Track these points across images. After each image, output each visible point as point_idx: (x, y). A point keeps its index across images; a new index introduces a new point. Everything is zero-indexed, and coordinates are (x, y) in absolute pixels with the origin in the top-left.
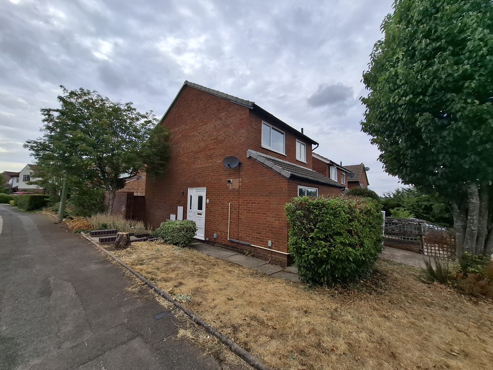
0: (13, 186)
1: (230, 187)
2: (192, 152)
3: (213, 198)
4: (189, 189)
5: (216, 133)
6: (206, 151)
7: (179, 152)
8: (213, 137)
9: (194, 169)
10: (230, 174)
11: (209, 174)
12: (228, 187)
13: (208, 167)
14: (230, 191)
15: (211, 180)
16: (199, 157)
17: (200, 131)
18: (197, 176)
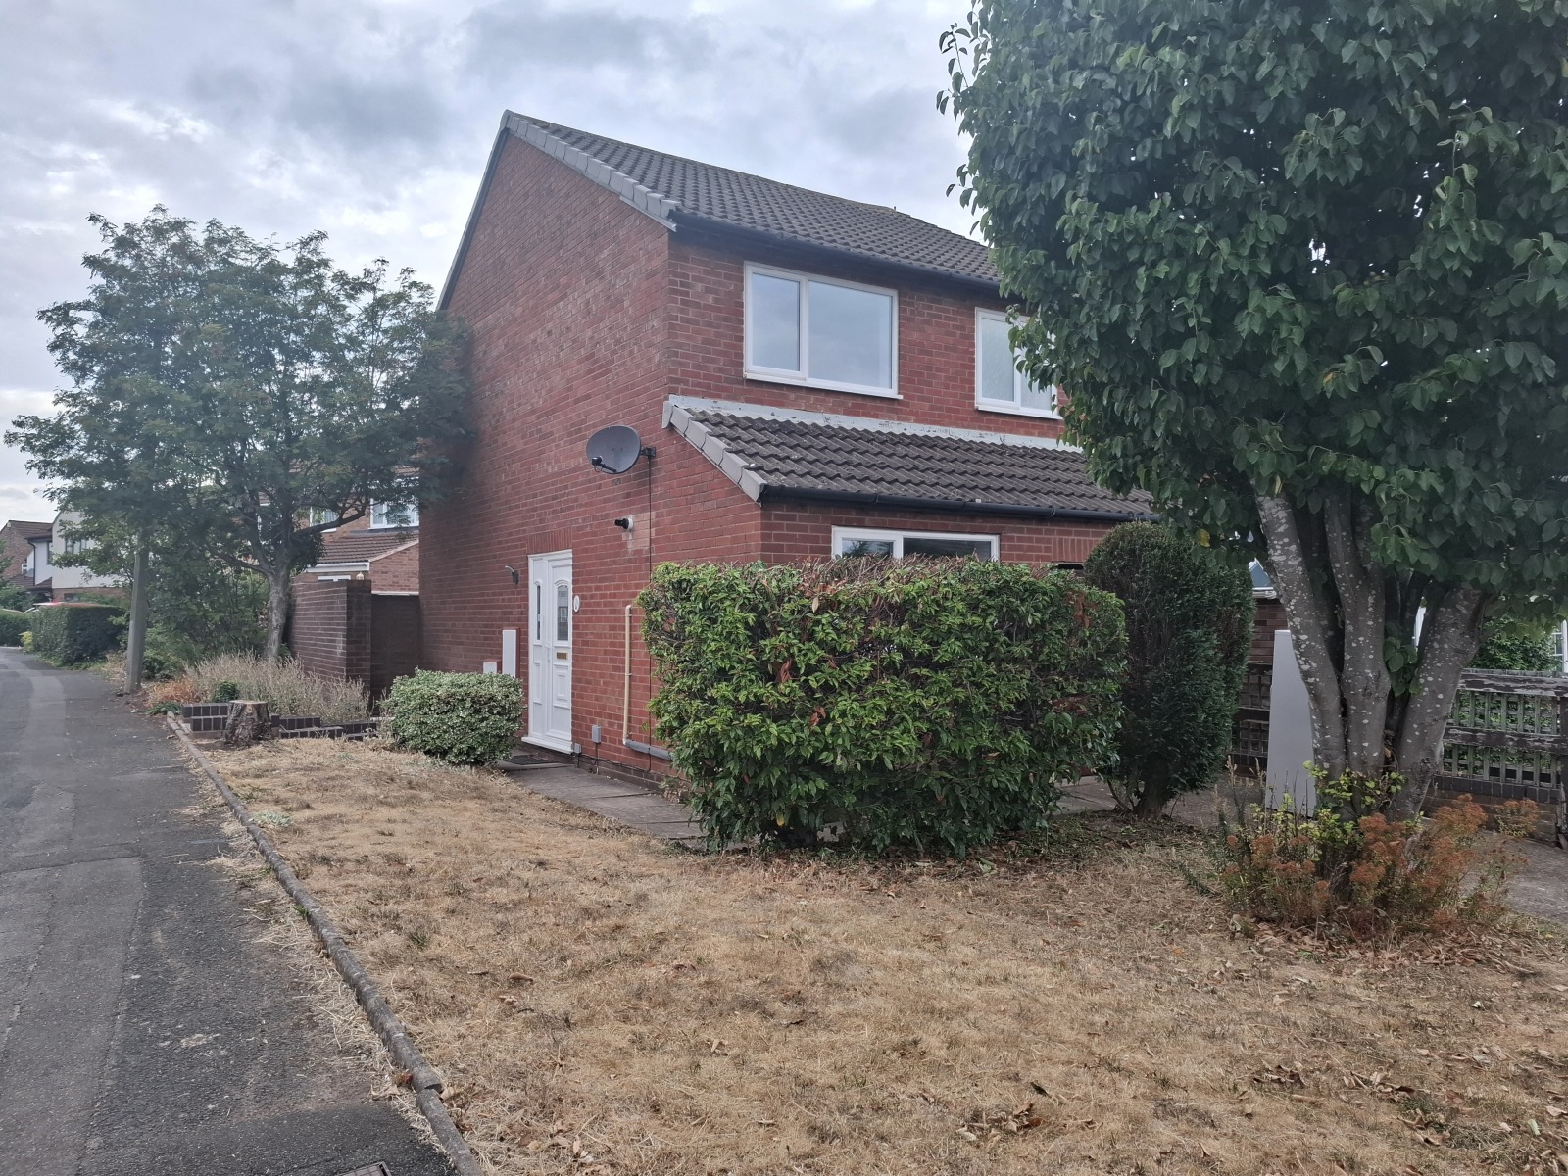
0: (39, 581)
1: (631, 547)
2: (533, 412)
3: (590, 589)
4: (531, 561)
5: (589, 333)
6: (568, 405)
7: (501, 413)
8: (583, 351)
9: (541, 480)
10: (628, 495)
11: (576, 500)
12: (624, 545)
13: (574, 470)
14: (630, 561)
15: (584, 520)
16: (551, 434)
17: (549, 326)
18: (549, 506)
